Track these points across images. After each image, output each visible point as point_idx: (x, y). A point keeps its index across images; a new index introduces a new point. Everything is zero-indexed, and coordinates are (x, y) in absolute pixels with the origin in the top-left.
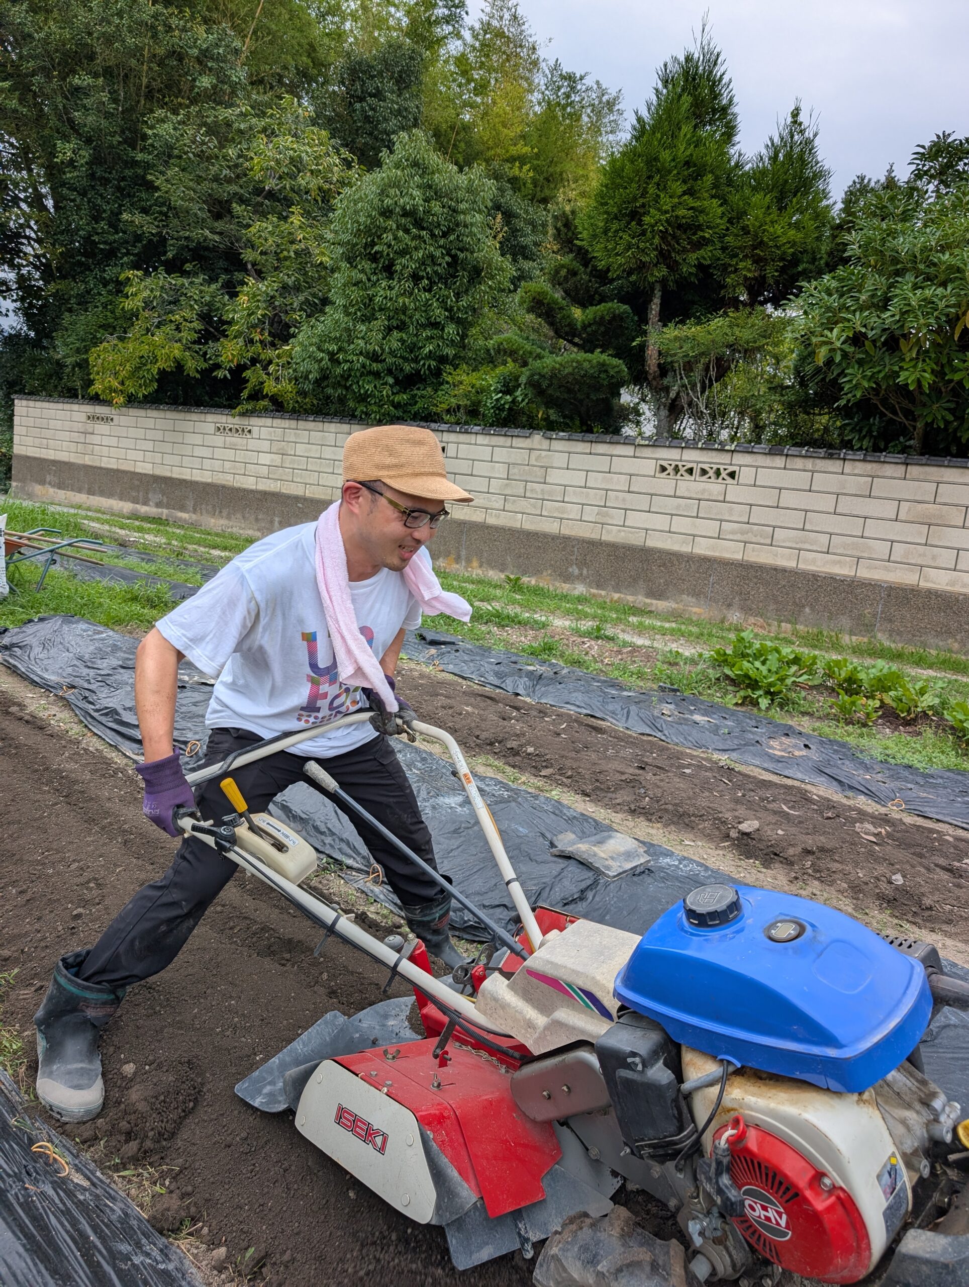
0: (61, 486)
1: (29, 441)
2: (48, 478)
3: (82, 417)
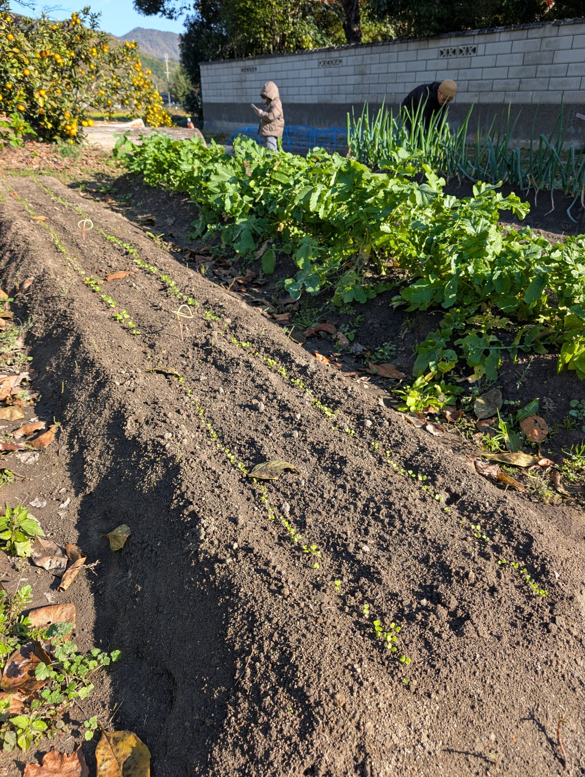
0: (231, 120)
1: (210, 92)
2: (224, 115)
3: (238, 70)
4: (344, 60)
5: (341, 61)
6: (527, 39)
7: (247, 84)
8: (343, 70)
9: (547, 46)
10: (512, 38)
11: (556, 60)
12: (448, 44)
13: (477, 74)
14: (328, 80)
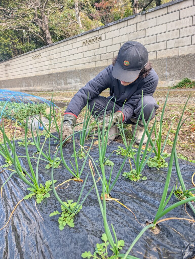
3: (4, 66)
4: (41, 54)
5: (40, 55)
6: (128, 26)
7: (8, 72)
8: (42, 59)
9: (140, 27)
10: (119, 27)
11: (147, 35)
12: (86, 38)
13: (104, 50)
14: (37, 65)
